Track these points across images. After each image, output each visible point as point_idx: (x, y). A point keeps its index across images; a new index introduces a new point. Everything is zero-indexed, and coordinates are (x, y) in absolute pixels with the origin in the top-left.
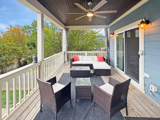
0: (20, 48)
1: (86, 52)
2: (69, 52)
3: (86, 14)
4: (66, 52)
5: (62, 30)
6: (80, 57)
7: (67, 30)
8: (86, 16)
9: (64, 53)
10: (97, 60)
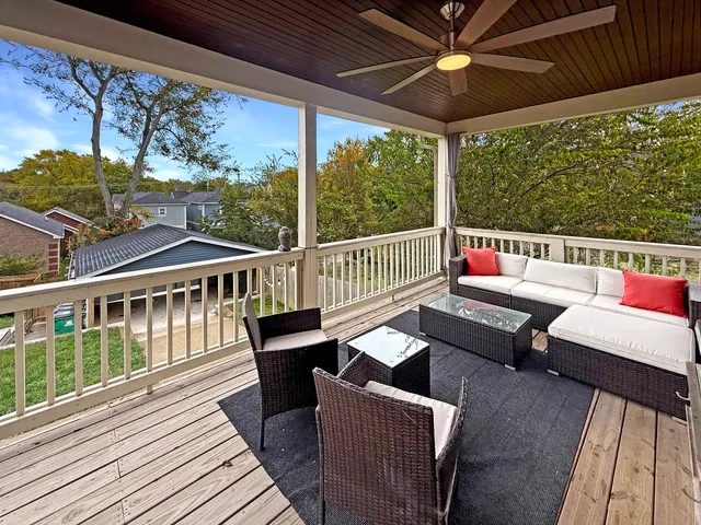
0: (349, 208)
1: (556, 243)
2: (461, 231)
3: (434, 62)
4: (448, 229)
5: (434, 142)
6: (509, 260)
7: (453, 139)
8: (436, 70)
9: (440, 232)
10: (622, 292)
